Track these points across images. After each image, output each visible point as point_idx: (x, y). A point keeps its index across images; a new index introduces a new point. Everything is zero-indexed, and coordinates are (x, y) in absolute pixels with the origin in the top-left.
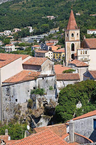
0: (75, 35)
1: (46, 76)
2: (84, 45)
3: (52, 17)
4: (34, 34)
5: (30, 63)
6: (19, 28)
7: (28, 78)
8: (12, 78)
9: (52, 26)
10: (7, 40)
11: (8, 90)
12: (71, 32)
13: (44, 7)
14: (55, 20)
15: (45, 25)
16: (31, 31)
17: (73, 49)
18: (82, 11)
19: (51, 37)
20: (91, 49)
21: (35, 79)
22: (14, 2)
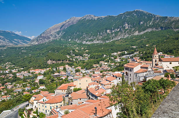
0: (157, 57)
1: (150, 71)
2: (160, 60)
3: (135, 47)
4: (127, 54)
5: (144, 66)
6: (120, 52)
7: (143, 72)
8: (137, 71)
9: (135, 51)
10: (115, 57)
12: (155, 55)
13: (131, 42)
14: (136, 48)
15: (132, 50)
16: (126, 53)
19: (135, 56)
20: (164, 62)
21: (146, 72)
22: (117, 40)
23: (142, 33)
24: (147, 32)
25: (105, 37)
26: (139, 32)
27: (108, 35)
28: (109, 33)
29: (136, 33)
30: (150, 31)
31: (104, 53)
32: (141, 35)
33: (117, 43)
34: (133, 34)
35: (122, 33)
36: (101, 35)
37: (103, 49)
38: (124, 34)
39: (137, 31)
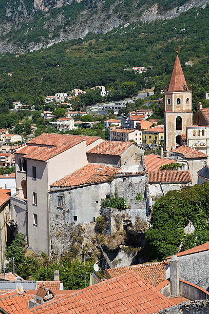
0: (183, 102)
1: (129, 175)
2: (200, 119)
3: (142, 69)
4: (108, 99)
5: (101, 152)
6: (81, 88)
7: (97, 179)
9: (142, 86)
10: (60, 110)
11: (61, 199)
12: (175, 96)
13: (128, 52)
14: (147, 74)
15: (129, 83)
16: (104, 93)
17: (179, 127)
18: (196, 59)
19: (139, 105)
22: (73, 42)
23: (174, 13)
24: (194, 8)
25: (25, 26)
26: (164, 9)
27: (36, 18)
28: (40, 11)
29: (152, 14)
30: (204, 7)
31: (13, 95)
32: (170, 22)
33: (73, 54)
34: (139, 15)
35: (96, 12)
36: (9, 19)
37: (13, 77)
38: (104, 16)
39: (156, 6)
